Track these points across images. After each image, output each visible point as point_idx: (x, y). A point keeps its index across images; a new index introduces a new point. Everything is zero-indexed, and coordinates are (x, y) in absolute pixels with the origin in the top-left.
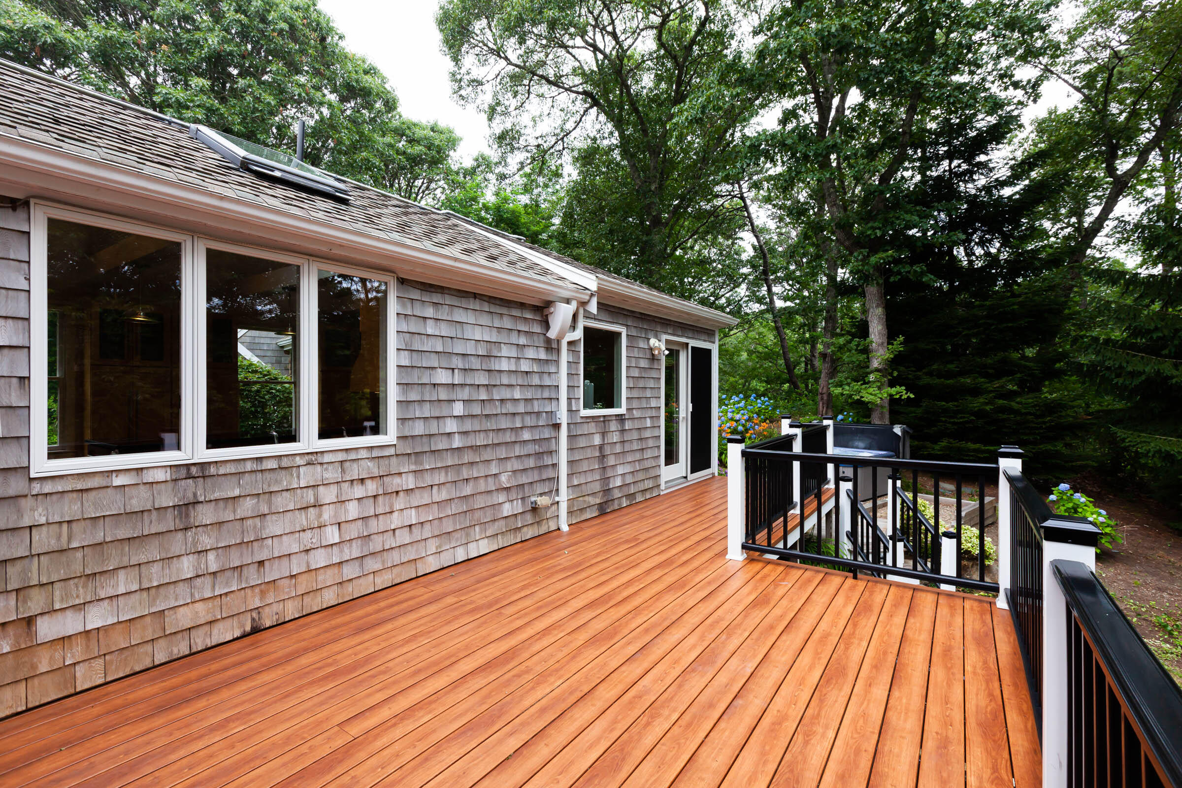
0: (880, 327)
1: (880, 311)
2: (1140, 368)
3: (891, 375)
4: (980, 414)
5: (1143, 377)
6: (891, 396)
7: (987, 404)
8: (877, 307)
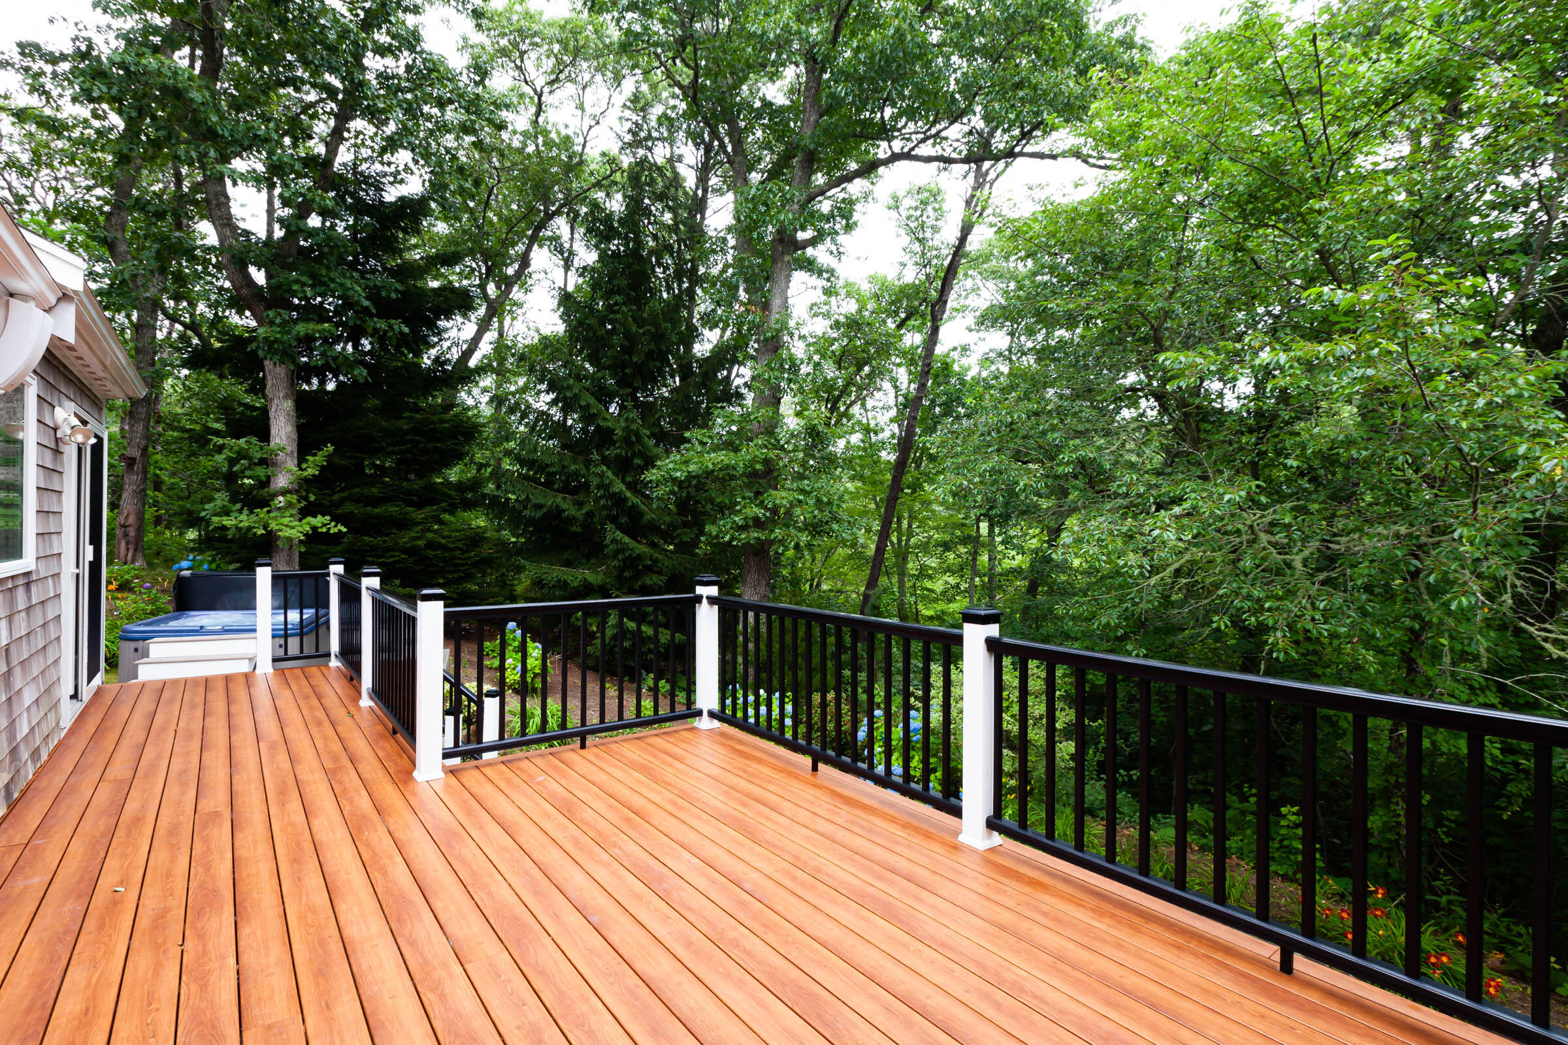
0: (289, 429)
1: (288, 405)
2: (542, 501)
3: (306, 499)
4: (411, 551)
5: (545, 510)
6: (314, 528)
7: (418, 538)
8: (286, 397)
